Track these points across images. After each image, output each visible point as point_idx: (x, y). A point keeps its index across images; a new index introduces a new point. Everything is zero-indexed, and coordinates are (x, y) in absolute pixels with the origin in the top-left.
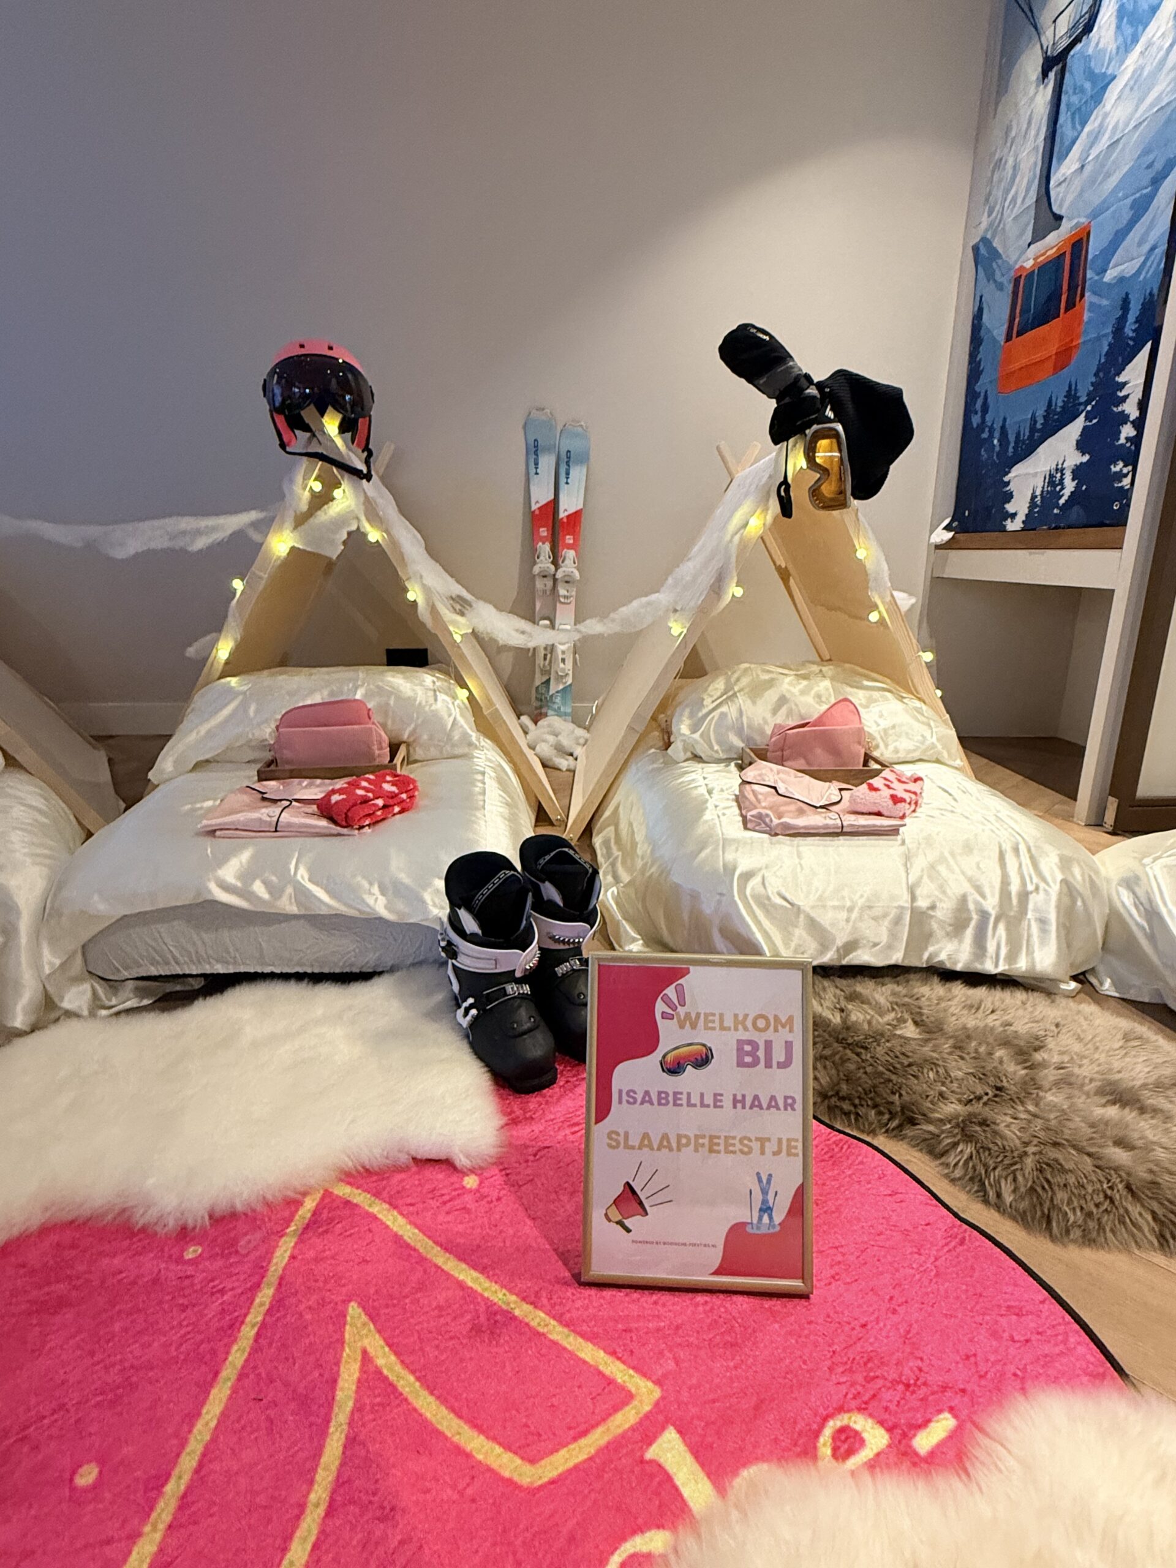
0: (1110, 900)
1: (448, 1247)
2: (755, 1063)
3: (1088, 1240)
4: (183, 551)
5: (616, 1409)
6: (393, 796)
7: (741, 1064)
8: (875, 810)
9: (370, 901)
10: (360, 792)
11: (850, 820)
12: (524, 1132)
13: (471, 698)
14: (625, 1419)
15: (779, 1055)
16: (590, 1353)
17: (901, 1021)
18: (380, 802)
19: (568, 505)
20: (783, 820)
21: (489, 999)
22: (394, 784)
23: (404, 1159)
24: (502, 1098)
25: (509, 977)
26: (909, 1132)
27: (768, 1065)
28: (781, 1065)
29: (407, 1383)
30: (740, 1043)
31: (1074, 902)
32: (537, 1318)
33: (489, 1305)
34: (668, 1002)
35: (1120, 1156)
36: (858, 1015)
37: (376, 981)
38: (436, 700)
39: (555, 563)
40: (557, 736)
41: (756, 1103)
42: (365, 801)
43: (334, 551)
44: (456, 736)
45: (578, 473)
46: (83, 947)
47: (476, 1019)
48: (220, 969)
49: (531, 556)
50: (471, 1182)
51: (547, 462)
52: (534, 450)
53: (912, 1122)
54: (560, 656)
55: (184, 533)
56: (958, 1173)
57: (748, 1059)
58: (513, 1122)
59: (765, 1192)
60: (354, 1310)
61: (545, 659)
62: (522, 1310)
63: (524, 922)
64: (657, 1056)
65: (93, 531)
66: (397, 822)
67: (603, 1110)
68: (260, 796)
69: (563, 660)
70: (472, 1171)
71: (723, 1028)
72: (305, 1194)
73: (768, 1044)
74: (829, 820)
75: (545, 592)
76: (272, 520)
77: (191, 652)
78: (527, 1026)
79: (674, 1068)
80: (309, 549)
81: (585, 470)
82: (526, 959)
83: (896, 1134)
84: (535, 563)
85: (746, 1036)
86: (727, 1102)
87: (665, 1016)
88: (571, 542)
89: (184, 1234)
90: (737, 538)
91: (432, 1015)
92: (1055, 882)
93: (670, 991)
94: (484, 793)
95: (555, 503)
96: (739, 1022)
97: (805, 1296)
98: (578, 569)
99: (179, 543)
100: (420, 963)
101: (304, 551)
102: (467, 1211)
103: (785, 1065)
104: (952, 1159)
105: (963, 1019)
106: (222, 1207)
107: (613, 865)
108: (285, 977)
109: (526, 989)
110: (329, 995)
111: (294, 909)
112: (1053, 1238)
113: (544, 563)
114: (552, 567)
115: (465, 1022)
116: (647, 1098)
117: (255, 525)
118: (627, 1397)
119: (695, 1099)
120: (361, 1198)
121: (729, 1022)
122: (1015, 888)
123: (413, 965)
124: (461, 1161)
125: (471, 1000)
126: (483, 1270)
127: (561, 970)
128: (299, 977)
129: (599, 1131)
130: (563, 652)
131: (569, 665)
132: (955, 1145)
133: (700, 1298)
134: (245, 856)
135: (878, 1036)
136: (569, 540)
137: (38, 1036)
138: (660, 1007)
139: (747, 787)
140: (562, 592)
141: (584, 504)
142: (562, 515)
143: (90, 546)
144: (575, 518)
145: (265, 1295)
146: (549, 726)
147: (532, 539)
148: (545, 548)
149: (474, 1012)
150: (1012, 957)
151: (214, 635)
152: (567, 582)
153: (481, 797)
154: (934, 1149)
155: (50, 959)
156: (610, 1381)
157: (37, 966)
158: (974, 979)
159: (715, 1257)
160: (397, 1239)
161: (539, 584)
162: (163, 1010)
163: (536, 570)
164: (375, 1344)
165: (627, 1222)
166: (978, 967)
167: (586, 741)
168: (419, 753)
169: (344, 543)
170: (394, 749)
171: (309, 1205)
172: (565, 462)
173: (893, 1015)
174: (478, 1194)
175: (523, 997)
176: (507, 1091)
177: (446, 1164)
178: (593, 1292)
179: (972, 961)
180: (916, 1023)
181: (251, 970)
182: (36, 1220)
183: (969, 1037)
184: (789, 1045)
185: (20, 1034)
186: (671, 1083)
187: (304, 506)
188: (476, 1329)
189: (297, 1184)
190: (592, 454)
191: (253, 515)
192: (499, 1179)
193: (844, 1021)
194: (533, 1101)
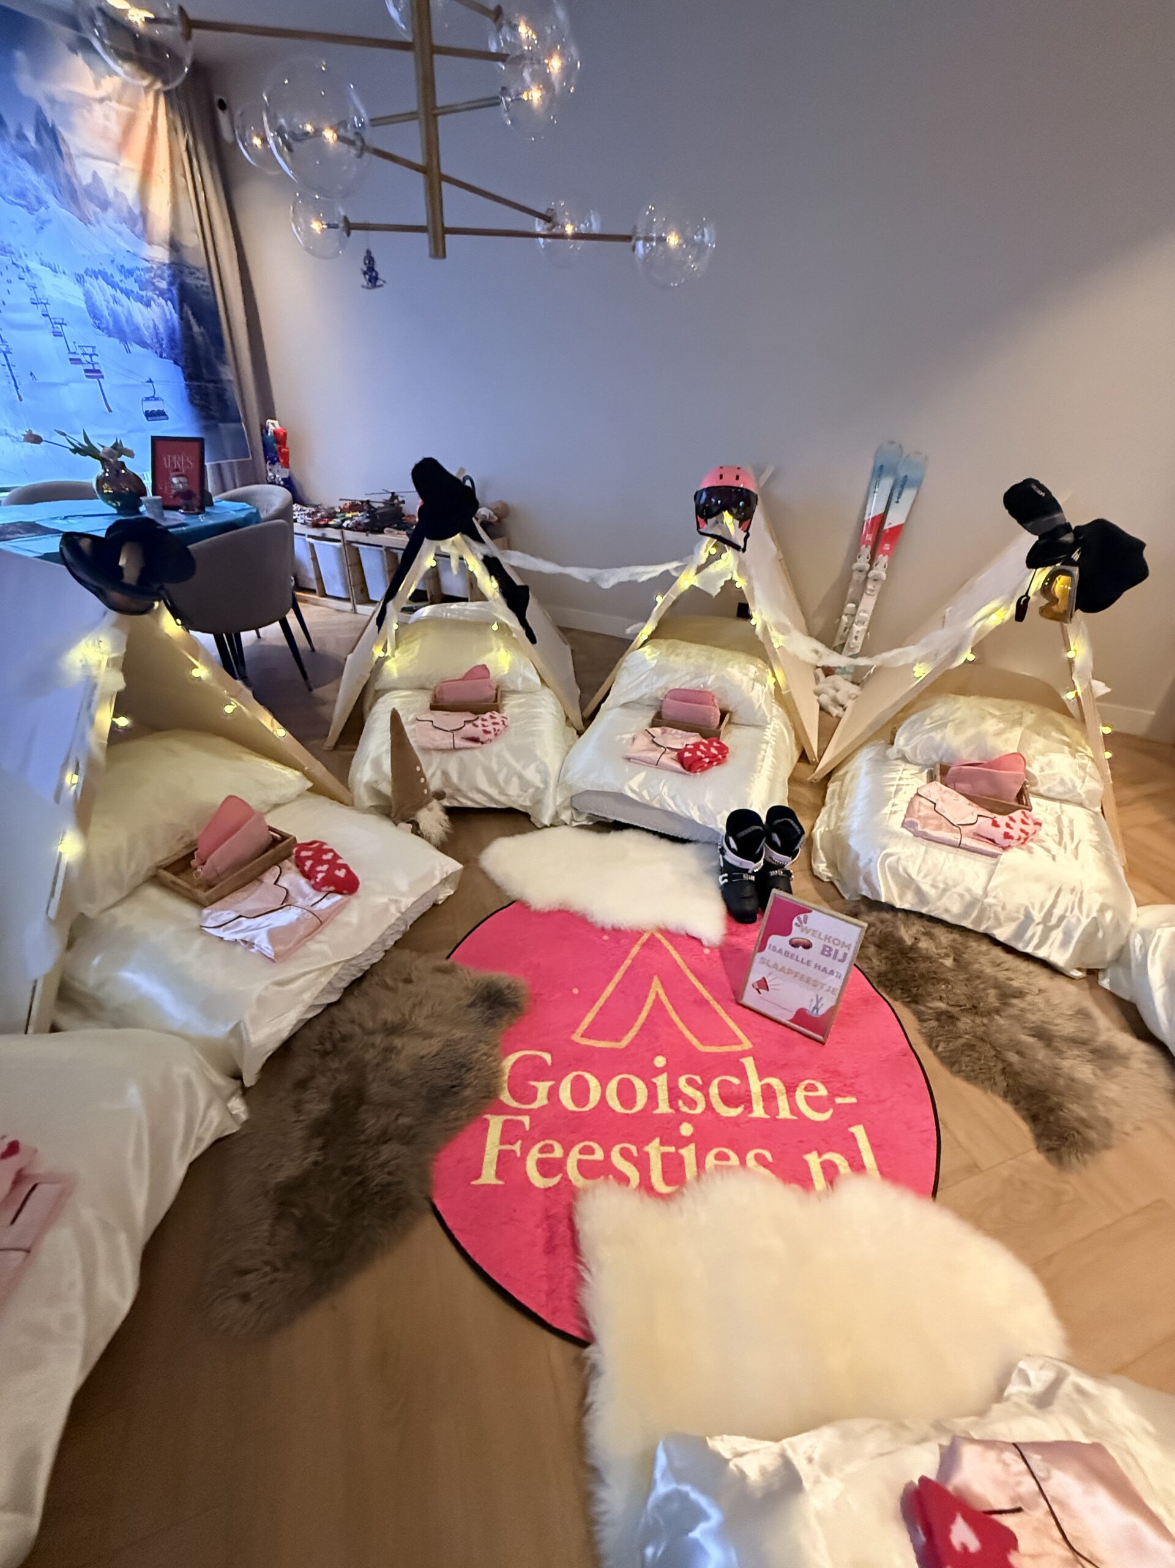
0: (1128, 937)
1: (693, 971)
2: (829, 955)
3: (968, 1079)
4: (635, 582)
5: (736, 1044)
6: (715, 756)
7: (822, 953)
8: (992, 838)
9: (692, 812)
10: (699, 753)
11: (967, 841)
12: (734, 940)
13: (776, 684)
14: (737, 1048)
15: (840, 956)
16: (732, 1024)
17: (947, 955)
18: (707, 760)
19: (894, 519)
20: (925, 830)
21: (735, 877)
22: (716, 748)
23: (683, 932)
24: (729, 921)
25: (746, 871)
26: (913, 1006)
27: (834, 958)
28: (840, 961)
29: (669, 1007)
30: (825, 946)
31: (1097, 930)
32: (718, 1007)
33: (701, 995)
34: (799, 919)
35: (1013, 1057)
36: (924, 944)
37: (688, 846)
38: (753, 688)
39: (871, 562)
40: (837, 691)
41: (825, 970)
42: (701, 759)
43: (715, 591)
44: (759, 714)
45: (908, 495)
46: (572, 797)
47: (725, 884)
48: (623, 820)
49: (854, 555)
50: (707, 951)
51: (887, 483)
52: (879, 472)
53: (917, 1003)
54: (855, 635)
55: (638, 573)
56: (924, 1031)
57: (826, 953)
58: (730, 933)
59: (818, 1002)
60: (656, 979)
61: (845, 631)
62: (713, 1003)
63: (759, 850)
64: (788, 938)
65: (594, 572)
66: (715, 772)
67: (762, 948)
68: (651, 738)
69: (856, 638)
70: (708, 947)
71: (820, 938)
72: (645, 932)
73: (837, 951)
74: (954, 837)
75: (858, 581)
76: (685, 566)
77: (628, 631)
78: (748, 895)
79: (795, 945)
80: (701, 587)
81: (915, 492)
82: (756, 866)
83: (907, 1004)
84: (856, 561)
85: (827, 943)
86: (813, 965)
87: (796, 924)
88: (888, 549)
89: (603, 930)
90: (979, 625)
91: (708, 872)
92: (1088, 916)
93: (802, 916)
94: (763, 760)
95: (883, 517)
96: (827, 938)
97: (823, 1043)
98: (886, 572)
99: (633, 578)
100: (709, 843)
101: (698, 588)
102: (703, 961)
103: (842, 961)
104: (925, 1024)
105: (984, 968)
106: (617, 925)
107: (832, 807)
108: (648, 831)
109: (753, 878)
110: (665, 844)
111: (658, 806)
112: (952, 1072)
113: (863, 562)
114: (868, 566)
115: (722, 883)
116: (780, 951)
117: (676, 569)
118: (740, 1043)
119: (800, 959)
120: (665, 942)
121: (823, 936)
122: (1057, 912)
123: (706, 842)
124: (705, 942)
125: (726, 875)
126: (703, 984)
127: (772, 873)
128: (654, 833)
129: (758, 956)
130: (858, 632)
131: (860, 641)
132: (930, 1020)
133: (781, 1026)
134: (643, 775)
135: (928, 958)
136: (887, 547)
137: (553, 829)
138: (795, 920)
139: (918, 797)
140: (870, 586)
141: (907, 520)
142: (886, 527)
143: (593, 581)
144: (897, 530)
145: (628, 962)
146: (833, 682)
147: (859, 541)
148: (866, 551)
149: (726, 880)
150: (1038, 946)
151: (641, 624)
152: (875, 580)
153: (760, 763)
154: (921, 1018)
155: (559, 800)
156: (736, 1036)
157: (555, 799)
158: (1009, 949)
159: (792, 1015)
160: (675, 961)
161: (856, 576)
162: (599, 831)
163: (856, 566)
164: (661, 992)
165: (761, 990)
166: (1013, 944)
167: (857, 696)
168: (736, 719)
169: (722, 588)
170: (724, 714)
171: (646, 937)
172: (900, 485)
173: (944, 950)
174: (709, 957)
175: (750, 881)
176: (733, 919)
177: (699, 941)
178: (741, 1007)
179: (1009, 939)
180: (955, 960)
181: (635, 824)
182: (557, 907)
183: (979, 977)
184: (845, 955)
185: (546, 827)
186: (792, 950)
187: (703, 561)
188: (696, 1001)
189: (643, 927)
190: (925, 481)
191: (675, 564)
192: (718, 954)
193: (913, 944)
194: (742, 927)
